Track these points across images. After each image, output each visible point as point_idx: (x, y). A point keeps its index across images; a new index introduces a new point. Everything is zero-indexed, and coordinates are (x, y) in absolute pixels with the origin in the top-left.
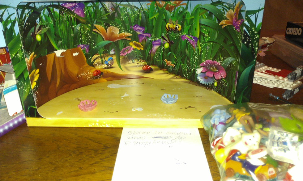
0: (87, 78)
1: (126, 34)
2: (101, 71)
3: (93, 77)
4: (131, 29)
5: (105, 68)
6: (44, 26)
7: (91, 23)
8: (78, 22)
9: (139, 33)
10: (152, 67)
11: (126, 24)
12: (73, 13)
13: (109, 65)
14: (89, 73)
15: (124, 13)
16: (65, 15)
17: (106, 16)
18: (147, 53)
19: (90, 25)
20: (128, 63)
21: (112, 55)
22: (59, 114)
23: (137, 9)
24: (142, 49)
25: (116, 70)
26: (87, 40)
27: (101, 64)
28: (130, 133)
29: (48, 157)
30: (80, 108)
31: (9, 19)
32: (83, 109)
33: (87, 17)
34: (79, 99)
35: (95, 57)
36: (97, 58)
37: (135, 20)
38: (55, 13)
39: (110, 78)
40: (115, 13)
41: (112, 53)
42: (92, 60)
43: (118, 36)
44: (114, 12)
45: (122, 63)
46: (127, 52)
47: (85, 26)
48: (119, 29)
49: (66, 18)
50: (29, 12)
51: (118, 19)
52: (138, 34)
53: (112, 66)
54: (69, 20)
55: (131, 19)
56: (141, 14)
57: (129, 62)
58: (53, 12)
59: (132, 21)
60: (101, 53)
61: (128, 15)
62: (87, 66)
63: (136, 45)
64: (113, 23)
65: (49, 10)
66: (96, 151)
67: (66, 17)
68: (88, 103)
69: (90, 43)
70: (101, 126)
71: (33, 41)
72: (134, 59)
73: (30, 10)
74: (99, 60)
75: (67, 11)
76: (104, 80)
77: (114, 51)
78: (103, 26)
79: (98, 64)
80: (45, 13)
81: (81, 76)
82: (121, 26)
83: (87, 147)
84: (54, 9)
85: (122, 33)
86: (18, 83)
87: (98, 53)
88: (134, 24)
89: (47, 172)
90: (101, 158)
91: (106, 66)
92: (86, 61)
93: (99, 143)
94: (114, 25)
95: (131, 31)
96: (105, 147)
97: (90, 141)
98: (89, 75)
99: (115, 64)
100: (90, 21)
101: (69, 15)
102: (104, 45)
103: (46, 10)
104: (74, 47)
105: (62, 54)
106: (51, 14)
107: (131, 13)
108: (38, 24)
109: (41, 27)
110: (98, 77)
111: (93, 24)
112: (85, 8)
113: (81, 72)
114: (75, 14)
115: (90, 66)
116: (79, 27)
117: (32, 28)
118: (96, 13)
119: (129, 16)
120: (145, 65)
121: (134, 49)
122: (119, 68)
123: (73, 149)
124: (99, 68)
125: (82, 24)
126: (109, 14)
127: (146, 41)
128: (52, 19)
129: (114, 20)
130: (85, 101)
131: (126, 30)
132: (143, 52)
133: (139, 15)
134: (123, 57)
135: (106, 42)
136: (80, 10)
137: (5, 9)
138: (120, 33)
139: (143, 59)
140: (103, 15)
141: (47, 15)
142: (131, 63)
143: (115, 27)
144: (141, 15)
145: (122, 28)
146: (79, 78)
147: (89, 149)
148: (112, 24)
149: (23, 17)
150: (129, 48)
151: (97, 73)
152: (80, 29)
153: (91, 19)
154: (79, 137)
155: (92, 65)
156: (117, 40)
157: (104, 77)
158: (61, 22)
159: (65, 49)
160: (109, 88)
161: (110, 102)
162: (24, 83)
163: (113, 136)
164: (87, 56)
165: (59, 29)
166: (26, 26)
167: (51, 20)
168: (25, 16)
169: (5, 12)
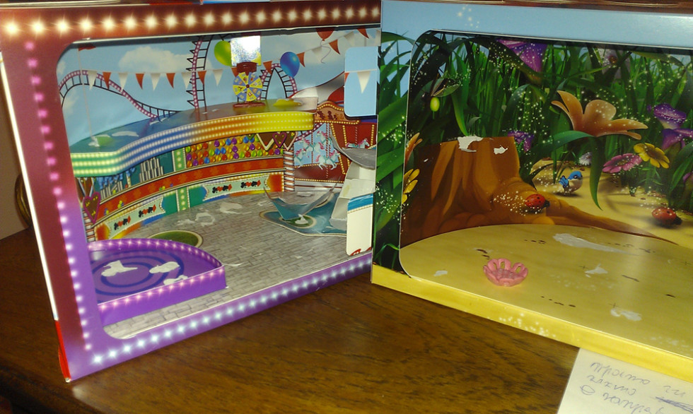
0: (511, 207)
1: (633, 122)
2: (547, 197)
3: (524, 209)
4: (648, 113)
5: (559, 194)
6: (452, 81)
7: (551, 86)
8: (523, 80)
9: (667, 125)
10: (681, 215)
11: (638, 100)
12: (516, 59)
13: (569, 187)
14: (519, 197)
15: (640, 71)
16: (499, 63)
17: (592, 74)
18: (676, 178)
19: (547, 90)
20: (618, 192)
21: (582, 167)
22: (440, 275)
23: (678, 67)
24: (665, 166)
25: (584, 203)
26: (532, 124)
27: (551, 183)
28: (596, 366)
29: (404, 362)
30: (487, 274)
31: (396, 63)
32: (494, 277)
33: (547, 71)
34: (485, 252)
35: (542, 163)
36: (545, 166)
37: (665, 93)
38: (481, 56)
39: (563, 218)
40: (617, 68)
41: (583, 161)
42: (533, 170)
43: (610, 125)
44: (614, 67)
45: (602, 190)
46: (622, 166)
47: (537, 91)
48: (617, 110)
49: (499, 69)
50: (432, 48)
51: (620, 84)
52: (663, 127)
53: (577, 192)
54: (505, 74)
55: (655, 89)
56: (687, 79)
57: (620, 190)
58: (476, 53)
59: (655, 95)
60: (558, 158)
61: (649, 77)
62: (518, 181)
63: (651, 153)
64: (605, 94)
65: (469, 49)
66: (508, 385)
67: (500, 66)
68: (507, 268)
69: (539, 130)
70: (526, 329)
71: (422, 110)
72: (636, 186)
73: (433, 45)
74: (549, 174)
75: (505, 53)
76: (549, 220)
77: (589, 158)
78: (578, 95)
79: (545, 181)
80: (460, 55)
81: (500, 200)
82: (624, 103)
83: (490, 369)
84: (481, 46)
85: (623, 119)
86: (377, 192)
87: (550, 156)
88: (658, 101)
89: (399, 394)
90: (518, 404)
91: (560, 189)
92: (518, 170)
93: (517, 369)
94: (607, 97)
95: (646, 117)
96: (529, 382)
97: (497, 356)
98: (516, 202)
99: (585, 190)
100: (550, 81)
101: (507, 63)
102: (569, 141)
103: (464, 47)
104: (501, 134)
105: (471, 146)
106: (471, 59)
107: (658, 74)
108: (442, 75)
109: (445, 81)
110: (536, 210)
111: (555, 89)
112: (547, 50)
113: (500, 191)
114: (521, 61)
115: (524, 183)
116: (523, 91)
117: (427, 82)
118: (568, 64)
119: (651, 81)
120: (662, 207)
121: (642, 162)
122: (591, 200)
123: (458, 362)
124: (544, 190)
125: (532, 87)
126: (601, 71)
127: (681, 147)
128: (470, 68)
129: (609, 86)
130: (500, 261)
131: (635, 113)
132: (665, 175)
133: (680, 80)
134: (609, 176)
135: (576, 135)
136: (534, 55)
137: (392, 42)
138: (616, 117)
139: (659, 191)
140: (586, 70)
141: (463, 59)
142: (625, 194)
143: (607, 103)
144: (685, 82)
145: (625, 108)
146: (493, 204)
147: (493, 375)
148: (602, 93)
149: (418, 59)
150: (630, 157)
151: (535, 201)
152: (525, 96)
153: (554, 78)
154: (474, 338)
155: (529, 180)
156: (605, 133)
157: (549, 214)
158: (487, 75)
159: (480, 136)
160: (558, 242)
161: (558, 277)
162: (389, 195)
163: (553, 362)
164: (524, 159)
165: (480, 91)
166: (419, 77)
167: (469, 70)
168: (422, 57)
169: (391, 48)
